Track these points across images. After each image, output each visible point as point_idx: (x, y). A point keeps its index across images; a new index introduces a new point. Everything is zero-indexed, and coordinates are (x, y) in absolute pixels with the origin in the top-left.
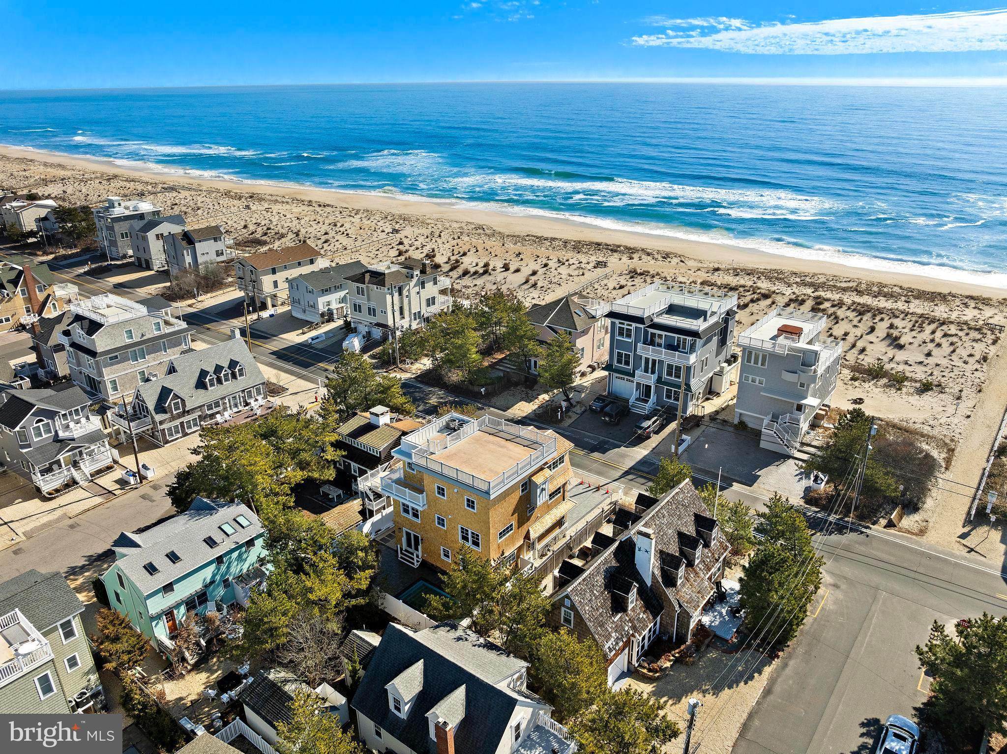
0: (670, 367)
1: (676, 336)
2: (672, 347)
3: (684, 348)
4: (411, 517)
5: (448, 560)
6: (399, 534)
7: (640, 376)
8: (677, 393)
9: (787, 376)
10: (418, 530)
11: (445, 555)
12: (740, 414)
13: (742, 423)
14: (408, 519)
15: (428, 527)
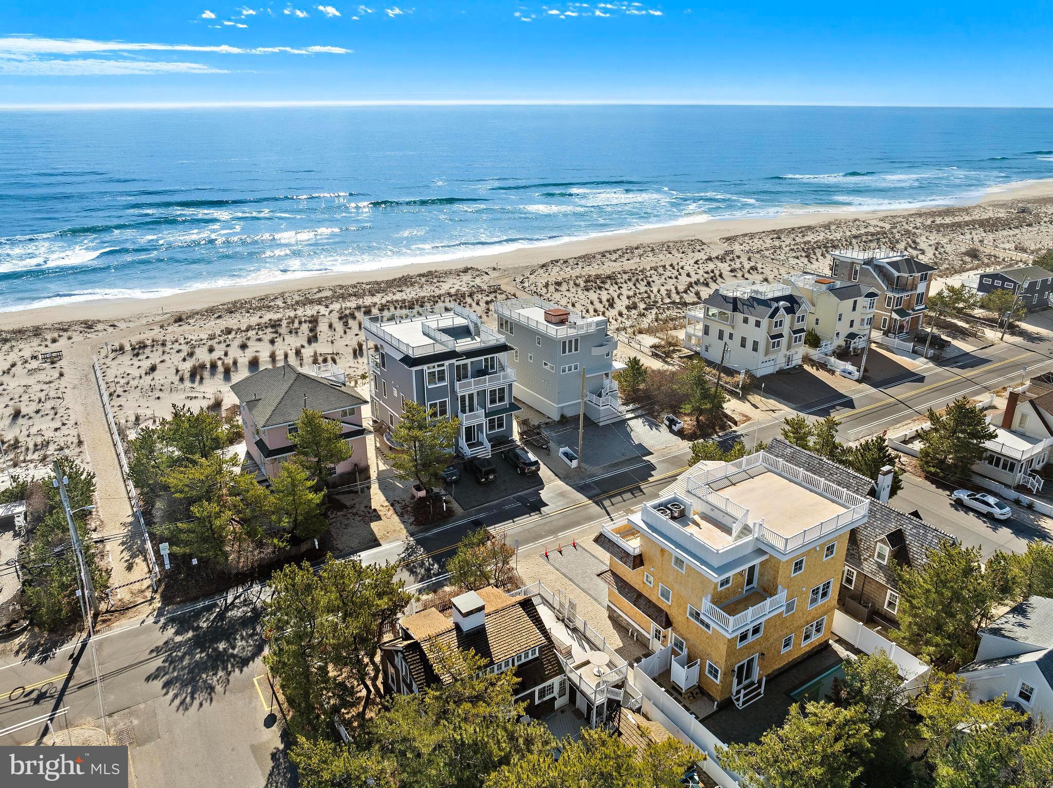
0: (493, 392)
1: (483, 358)
2: (481, 373)
3: (492, 367)
4: (751, 639)
5: (788, 649)
6: (728, 680)
7: (467, 419)
8: (500, 419)
9: (596, 351)
10: (758, 648)
11: (785, 646)
12: (562, 408)
13: (562, 416)
14: (746, 647)
15: (772, 630)
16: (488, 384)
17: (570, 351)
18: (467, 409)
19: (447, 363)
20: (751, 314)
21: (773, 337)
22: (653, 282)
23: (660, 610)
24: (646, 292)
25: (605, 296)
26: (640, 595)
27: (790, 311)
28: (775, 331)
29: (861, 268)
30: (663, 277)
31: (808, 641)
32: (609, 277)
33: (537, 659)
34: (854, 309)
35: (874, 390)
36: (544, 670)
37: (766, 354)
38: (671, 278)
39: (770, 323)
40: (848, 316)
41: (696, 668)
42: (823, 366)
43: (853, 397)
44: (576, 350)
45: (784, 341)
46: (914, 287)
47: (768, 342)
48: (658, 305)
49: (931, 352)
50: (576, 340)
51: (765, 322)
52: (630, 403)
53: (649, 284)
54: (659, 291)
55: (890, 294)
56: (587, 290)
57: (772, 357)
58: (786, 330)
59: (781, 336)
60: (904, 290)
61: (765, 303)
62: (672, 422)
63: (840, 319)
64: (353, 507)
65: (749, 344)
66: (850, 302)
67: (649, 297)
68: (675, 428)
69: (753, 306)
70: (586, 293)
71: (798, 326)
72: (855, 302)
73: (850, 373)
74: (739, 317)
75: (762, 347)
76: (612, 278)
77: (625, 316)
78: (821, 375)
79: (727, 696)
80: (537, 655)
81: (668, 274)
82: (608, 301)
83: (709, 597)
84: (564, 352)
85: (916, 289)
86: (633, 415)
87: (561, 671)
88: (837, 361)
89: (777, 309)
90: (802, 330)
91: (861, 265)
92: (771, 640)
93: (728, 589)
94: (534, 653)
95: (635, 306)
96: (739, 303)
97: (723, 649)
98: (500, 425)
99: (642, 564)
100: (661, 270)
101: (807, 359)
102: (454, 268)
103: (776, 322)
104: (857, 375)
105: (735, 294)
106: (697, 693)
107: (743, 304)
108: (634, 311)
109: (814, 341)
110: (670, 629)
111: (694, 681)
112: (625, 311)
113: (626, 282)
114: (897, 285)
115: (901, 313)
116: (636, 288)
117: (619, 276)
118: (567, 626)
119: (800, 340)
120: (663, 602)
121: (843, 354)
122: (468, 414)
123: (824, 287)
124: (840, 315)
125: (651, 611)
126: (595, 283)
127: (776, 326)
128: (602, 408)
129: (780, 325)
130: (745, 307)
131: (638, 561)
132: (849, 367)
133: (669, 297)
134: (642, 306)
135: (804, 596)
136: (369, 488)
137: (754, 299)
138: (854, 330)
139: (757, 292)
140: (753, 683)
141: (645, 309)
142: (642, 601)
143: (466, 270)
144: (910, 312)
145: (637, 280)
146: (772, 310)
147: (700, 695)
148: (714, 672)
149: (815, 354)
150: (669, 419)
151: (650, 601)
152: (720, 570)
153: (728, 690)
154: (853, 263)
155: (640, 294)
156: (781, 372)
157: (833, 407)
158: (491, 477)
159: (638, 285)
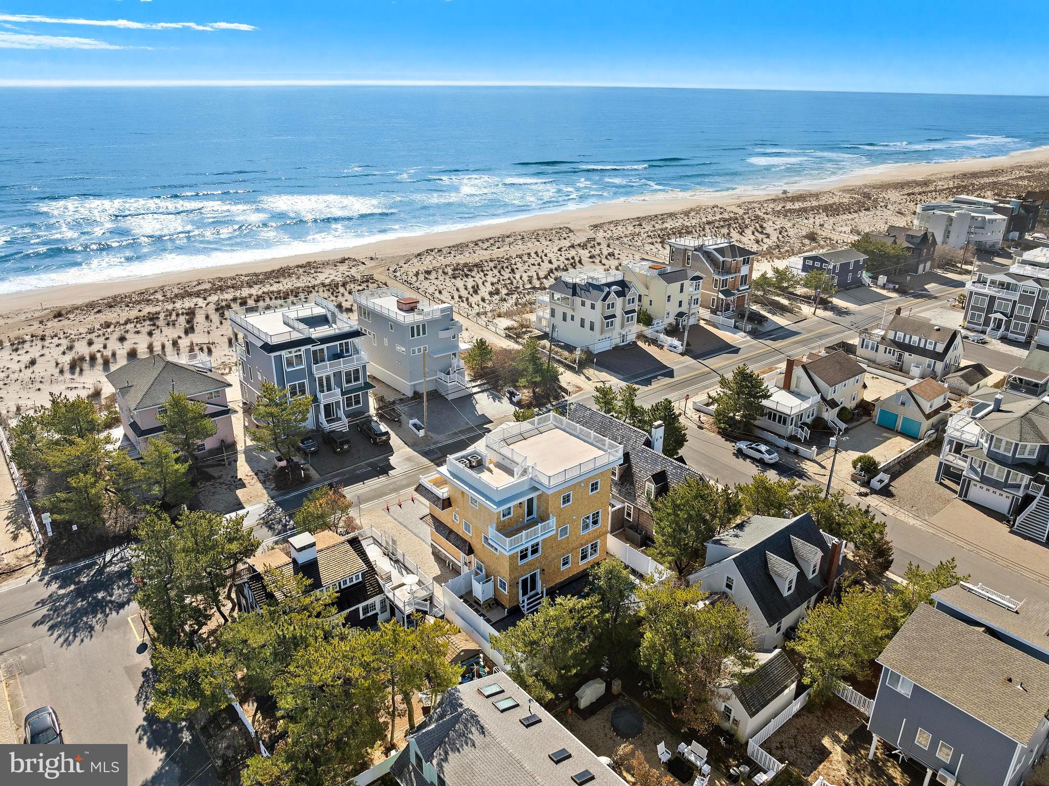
0: (348, 374)
1: (338, 343)
2: (336, 356)
3: (347, 351)
4: (530, 558)
5: (567, 566)
6: (514, 591)
7: (325, 397)
8: (357, 397)
9: (443, 335)
10: (538, 565)
11: (564, 564)
12: (414, 385)
13: (416, 393)
14: (526, 564)
15: (550, 550)
16: (343, 366)
17: (419, 334)
18: (325, 388)
19: (303, 348)
20: (587, 298)
21: (606, 318)
22: (517, 269)
23: (465, 541)
24: (509, 279)
25: (470, 283)
26: (451, 531)
27: (620, 294)
28: (609, 312)
29: (693, 254)
30: (527, 264)
31: (585, 561)
32: (476, 265)
33: (360, 582)
34: (682, 291)
35: (694, 361)
36: (366, 591)
37: (602, 332)
38: (534, 265)
39: (603, 305)
40: (676, 297)
41: (491, 584)
42: (654, 342)
43: (674, 368)
44: (424, 333)
45: (617, 321)
46: (738, 270)
47: (602, 323)
48: (519, 290)
49: (749, 327)
50: (424, 326)
51: (599, 304)
52: (478, 379)
53: (513, 270)
54: (521, 278)
55: (716, 277)
56: (455, 278)
57: (607, 335)
58: (618, 311)
59: (614, 316)
60: (728, 272)
61: (599, 288)
62: (512, 394)
63: (669, 300)
64: (220, 477)
65: (587, 325)
66: (678, 284)
67: (512, 283)
68: (515, 400)
69: (589, 291)
70: (453, 281)
71: (629, 307)
72: (682, 286)
73: (675, 348)
74: (578, 300)
75: (597, 327)
76: (479, 266)
77: (487, 302)
78: (652, 350)
79: (515, 604)
80: (361, 579)
81: (532, 261)
82: (473, 287)
83: (495, 525)
84: (413, 336)
85: (739, 271)
86: (479, 390)
87: (381, 591)
88: (666, 337)
89: (608, 293)
90: (634, 311)
91: (692, 251)
92: (550, 559)
93: (510, 519)
94: (357, 578)
95: (497, 292)
96: (578, 288)
97: (507, 565)
98: (358, 402)
99: (450, 505)
100: (525, 258)
101: (641, 336)
102: (332, 258)
103: (609, 305)
104: (681, 349)
105: (574, 281)
106: (493, 604)
107: (581, 289)
108: (496, 297)
109: (646, 319)
110: (472, 556)
111: (491, 595)
112: (487, 297)
113: (491, 270)
114: (723, 269)
115: (727, 293)
116: (501, 275)
117: (486, 264)
118: (391, 559)
119: (632, 320)
120: (467, 534)
121: (673, 331)
122: (326, 393)
123: (656, 272)
124: (669, 297)
125: (459, 542)
126: (461, 271)
127: (608, 308)
128: (449, 384)
129: (613, 307)
130: (583, 291)
131: (446, 504)
132: (676, 342)
133: (530, 283)
134: (504, 291)
135: (576, 523)
136: (236, 461)
137: (590, 284)
138: (684, 308)
139: (592, 278)
140: (538, 594)
141: (507, 294)
142: (452, 536)
143: (343, 261)
144: (736, 292)
145: (502, 268)
146: (604, 294)
147: (495, 605)
148: (503, 585)
149: (648, 331)
150: (509, 392)
151: (458, 535)
152: (499, 504)
153: (515, 599)
154: (686, 250)
155: (503, 280)
156: (616, 348)
157: (655, 377)
158: (346, 447)
159: (502, 272)
